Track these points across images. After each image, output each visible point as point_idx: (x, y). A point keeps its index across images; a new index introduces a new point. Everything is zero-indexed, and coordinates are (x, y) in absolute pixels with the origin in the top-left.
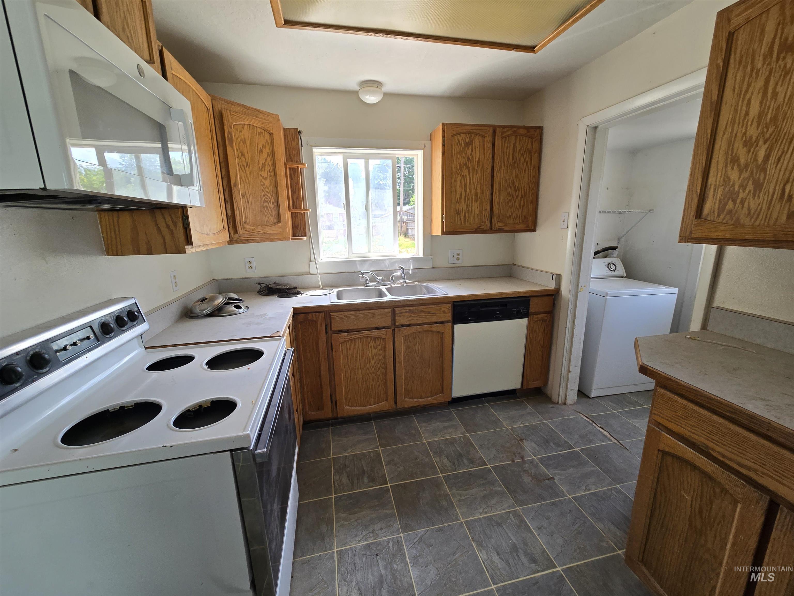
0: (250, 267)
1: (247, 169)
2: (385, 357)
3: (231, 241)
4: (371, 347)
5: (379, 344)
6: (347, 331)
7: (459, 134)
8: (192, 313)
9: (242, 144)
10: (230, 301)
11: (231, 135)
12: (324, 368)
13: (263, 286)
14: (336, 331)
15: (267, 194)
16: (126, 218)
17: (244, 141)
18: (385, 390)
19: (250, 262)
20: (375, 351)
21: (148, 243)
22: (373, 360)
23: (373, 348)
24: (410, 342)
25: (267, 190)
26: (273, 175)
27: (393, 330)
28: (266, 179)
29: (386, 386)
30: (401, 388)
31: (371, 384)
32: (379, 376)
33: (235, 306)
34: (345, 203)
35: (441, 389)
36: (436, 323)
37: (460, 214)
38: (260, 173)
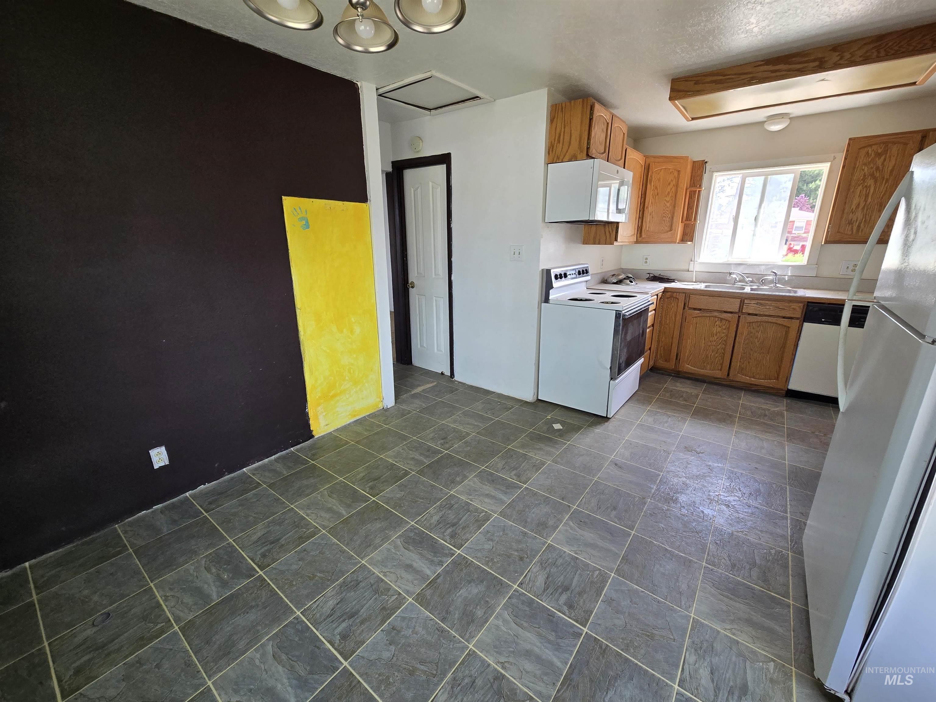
0: (646, 263)
1: (657, 197)
2: (727, 336)
3: (637, 242)
4: (717, 325)
5: (724, 325)
6: (700, 310)
7: (871, 146)
8: (606, 280)
9: (657, 181)
10: (628, 278)
11: (652, 178)
12: (677, 333)
13: (652, 275)
14: (692, 308)
15: (667, 212)
16: (594, 228)
17: (659, 180)
18: (721, 361)
19: (647, 259)
20: (719, 329)
21: (599, 240)
22: (716, 335)
23: (718, 327)
24: (753, 328)
25: (667, 209)
26: (674, 199)
27: (739, 317)
28: (668, 202)
29: (723, 359)
30: (736, 364)
31: (710, 354)
32: (718, 349)
33: (630, 281)
34: (735, 215)
35: (776, 376)
36: (784, 318)
37: (852, 224)
38: (665, 198)
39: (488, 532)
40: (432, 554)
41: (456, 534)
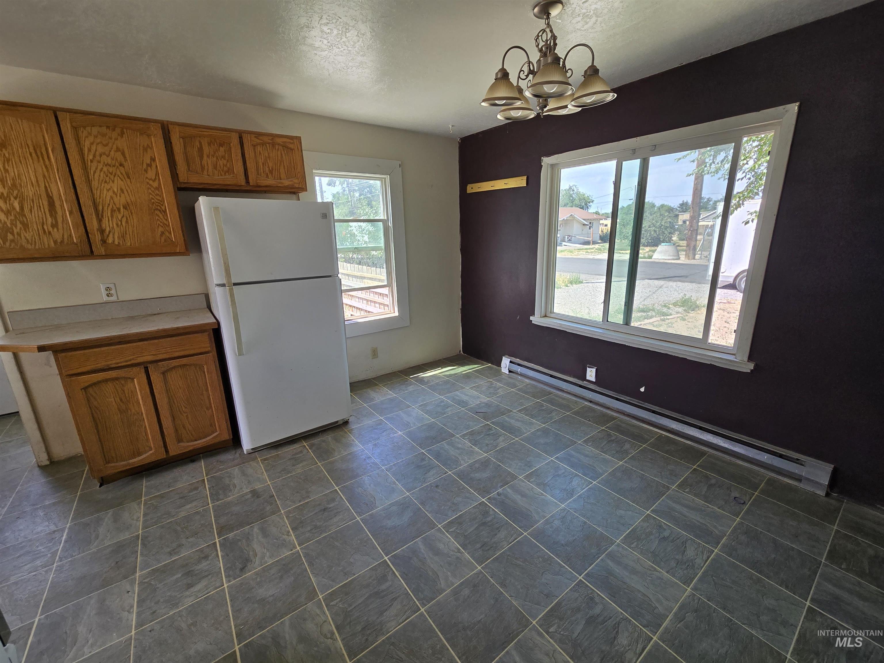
39: (454, 511)
40: (506, 502)
41: (483, 515)
